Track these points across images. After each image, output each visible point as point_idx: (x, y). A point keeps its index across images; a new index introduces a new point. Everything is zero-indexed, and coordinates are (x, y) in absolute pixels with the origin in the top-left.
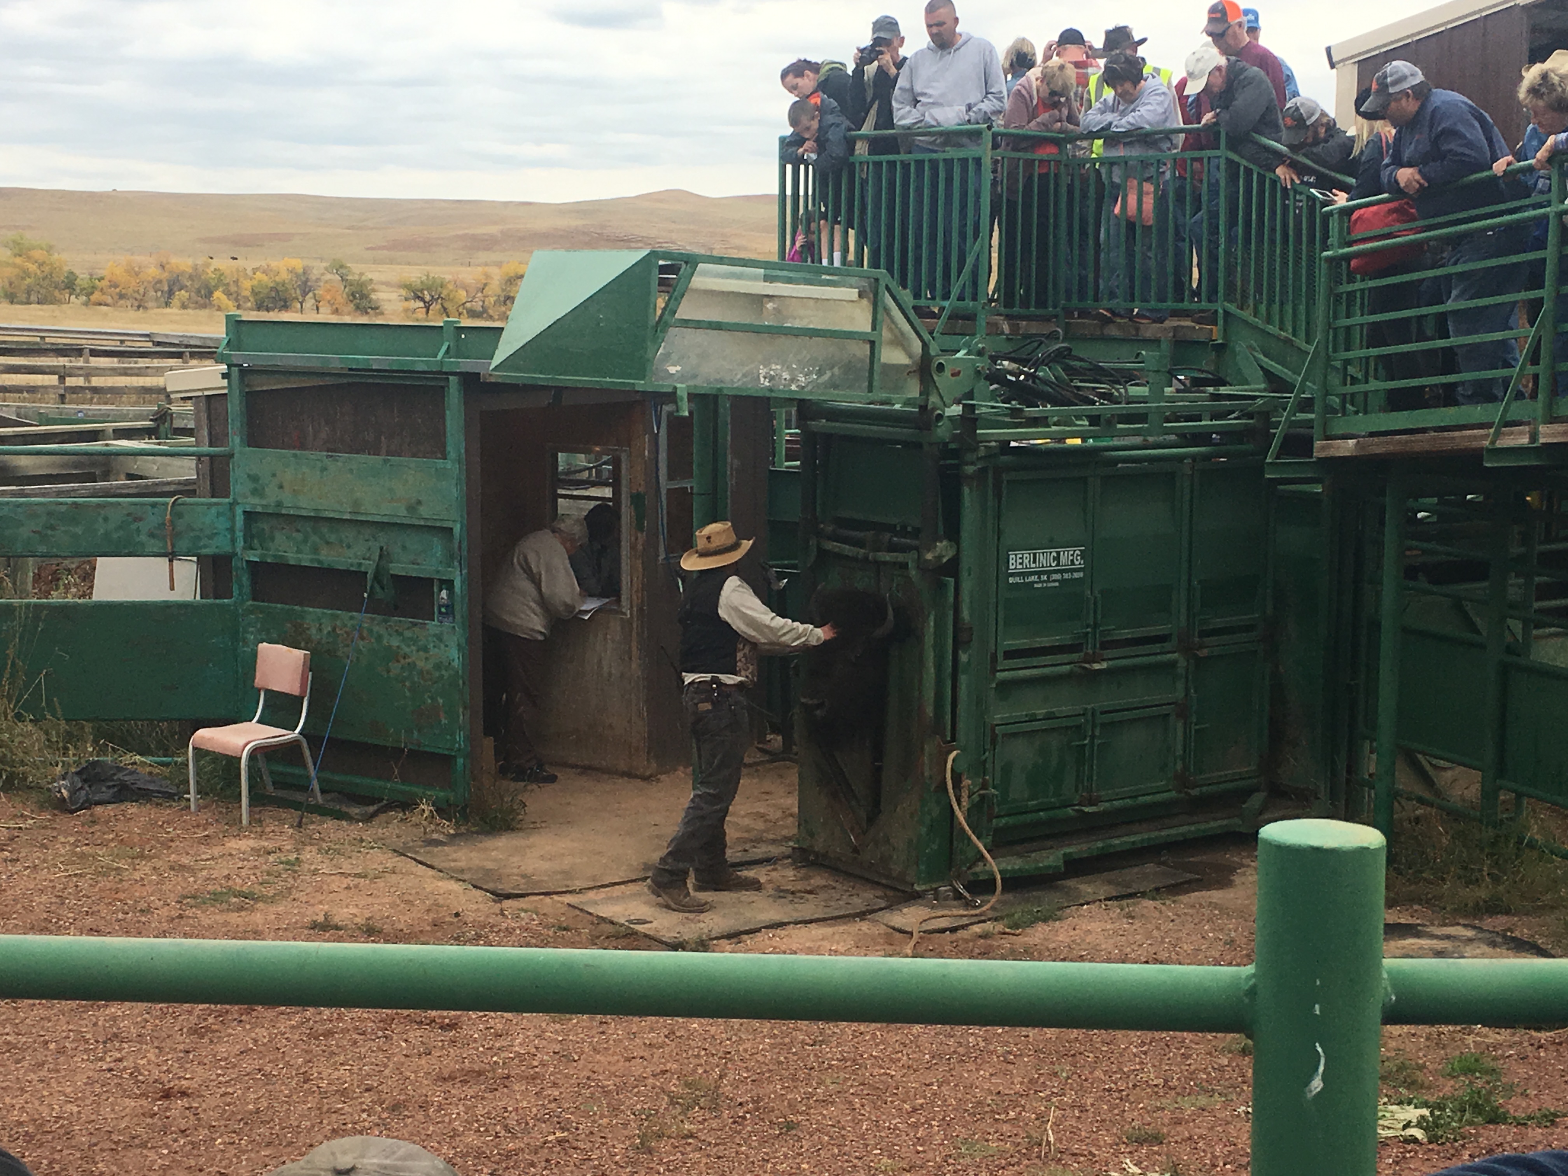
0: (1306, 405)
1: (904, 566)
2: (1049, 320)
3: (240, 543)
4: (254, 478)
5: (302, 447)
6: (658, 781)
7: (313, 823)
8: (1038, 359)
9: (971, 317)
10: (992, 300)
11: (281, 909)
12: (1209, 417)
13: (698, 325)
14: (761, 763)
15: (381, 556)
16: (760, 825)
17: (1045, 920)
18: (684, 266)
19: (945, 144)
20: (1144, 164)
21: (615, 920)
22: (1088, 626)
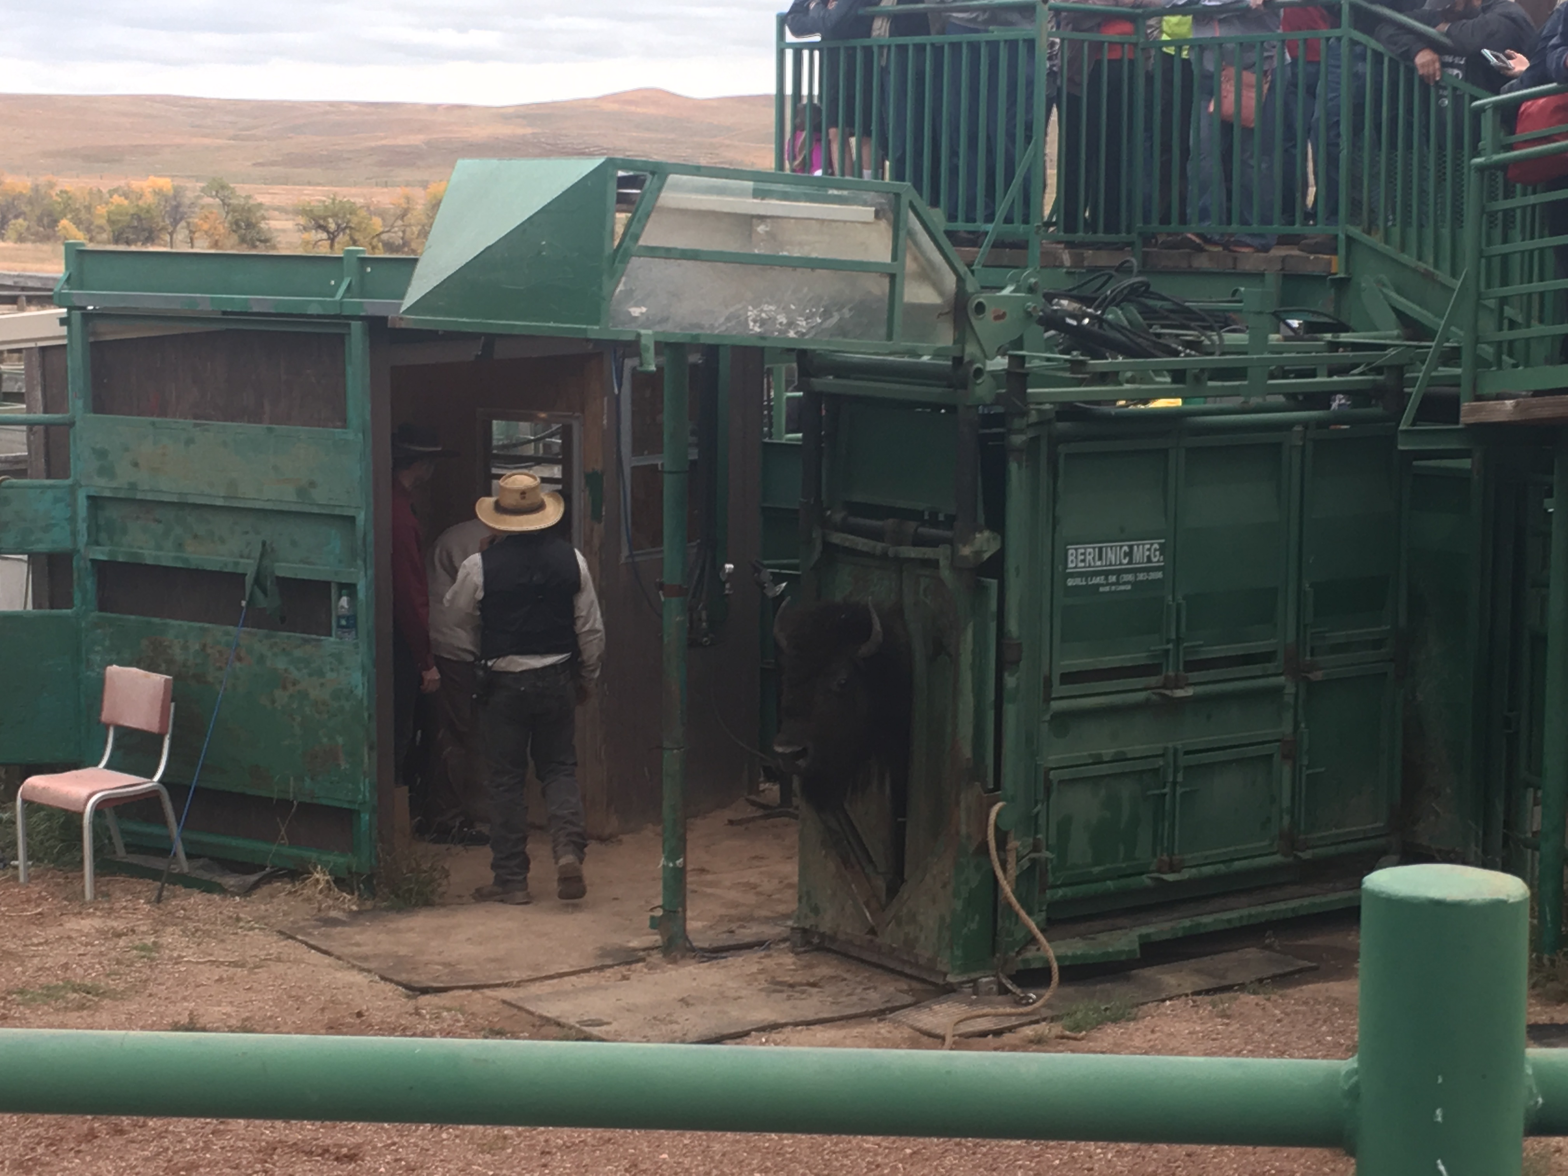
0: (1452, 357)
1: (933, 564)
2: (1121, 249)
3: (83, 538)
4: (101, 454)
5: (163, 414)
6: (620, 841)
7: (175, 897)
8: (1106, 297)
9: (1021, 245)
10: (1048, 224)
11: (133, 1007)
12: (1326, 373)
13: (668, 253)
14: (753, 819)
15: (262, 555)
16: (751, 898)
17: (1115, 1020)
18: (649, 177)
19: (988, 22)
20: (1245, 46)
21: (563, 1020)
22: (1168, 641)
